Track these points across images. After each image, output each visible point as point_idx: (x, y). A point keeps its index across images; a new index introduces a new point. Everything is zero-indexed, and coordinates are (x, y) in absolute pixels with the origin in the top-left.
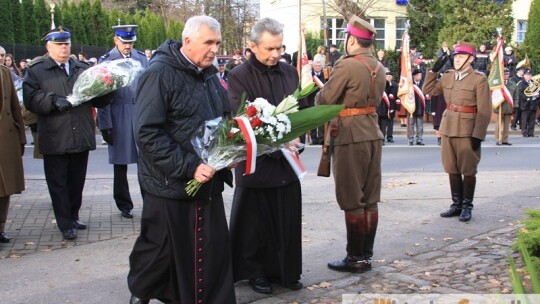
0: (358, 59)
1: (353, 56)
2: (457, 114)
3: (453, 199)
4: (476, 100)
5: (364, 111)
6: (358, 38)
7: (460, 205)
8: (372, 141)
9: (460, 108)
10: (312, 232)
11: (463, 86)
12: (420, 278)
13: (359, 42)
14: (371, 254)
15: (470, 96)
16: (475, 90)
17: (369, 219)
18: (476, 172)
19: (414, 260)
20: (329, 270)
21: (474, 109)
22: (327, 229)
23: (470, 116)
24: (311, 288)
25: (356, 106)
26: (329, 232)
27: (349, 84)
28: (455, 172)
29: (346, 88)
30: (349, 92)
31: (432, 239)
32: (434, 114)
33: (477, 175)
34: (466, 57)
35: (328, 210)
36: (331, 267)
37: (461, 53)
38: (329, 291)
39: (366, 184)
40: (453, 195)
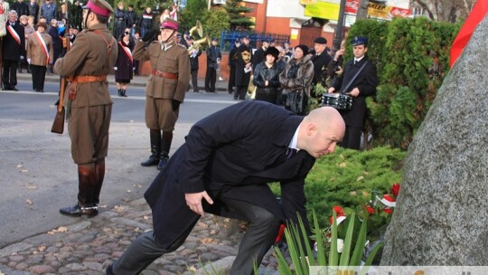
0: (97, 33)
1: (92, 31)
2: (161, 79)
3: (152, 151)
4: (178, 69)
5: (99, 78)
6: (97, 15)
7: (158, 156)
8: (105, 106)
9: (164, 74)
10: (35, 180)
11: (168, 56)
12: (141, 221)
13: (98, 19)
14: (97, 201)
15: (173, 65)
16: (177, 61)
17: (97, 172)
18: (173, 129)
19: (131, 206)
20: (61, 215)
21: (176, 76)
22: (47, 177)
23: (173, 81)
24: (52, 233)
25: (93, 74)
26: (51, 179)
27: (89, 55)
28: (155, 128)
29: (86, 59)
30: (89, 61)
31: (140, 186)
32: (116, 68)
33: (173, 132)
34: (171, 31)
35: (43, 158)
36: (63, 212)
37: (167, 27)
38: (67, 235)
39: (97, 142)
40: (152, 148)
